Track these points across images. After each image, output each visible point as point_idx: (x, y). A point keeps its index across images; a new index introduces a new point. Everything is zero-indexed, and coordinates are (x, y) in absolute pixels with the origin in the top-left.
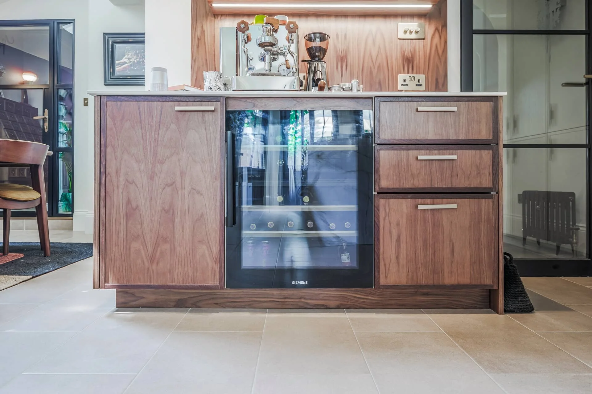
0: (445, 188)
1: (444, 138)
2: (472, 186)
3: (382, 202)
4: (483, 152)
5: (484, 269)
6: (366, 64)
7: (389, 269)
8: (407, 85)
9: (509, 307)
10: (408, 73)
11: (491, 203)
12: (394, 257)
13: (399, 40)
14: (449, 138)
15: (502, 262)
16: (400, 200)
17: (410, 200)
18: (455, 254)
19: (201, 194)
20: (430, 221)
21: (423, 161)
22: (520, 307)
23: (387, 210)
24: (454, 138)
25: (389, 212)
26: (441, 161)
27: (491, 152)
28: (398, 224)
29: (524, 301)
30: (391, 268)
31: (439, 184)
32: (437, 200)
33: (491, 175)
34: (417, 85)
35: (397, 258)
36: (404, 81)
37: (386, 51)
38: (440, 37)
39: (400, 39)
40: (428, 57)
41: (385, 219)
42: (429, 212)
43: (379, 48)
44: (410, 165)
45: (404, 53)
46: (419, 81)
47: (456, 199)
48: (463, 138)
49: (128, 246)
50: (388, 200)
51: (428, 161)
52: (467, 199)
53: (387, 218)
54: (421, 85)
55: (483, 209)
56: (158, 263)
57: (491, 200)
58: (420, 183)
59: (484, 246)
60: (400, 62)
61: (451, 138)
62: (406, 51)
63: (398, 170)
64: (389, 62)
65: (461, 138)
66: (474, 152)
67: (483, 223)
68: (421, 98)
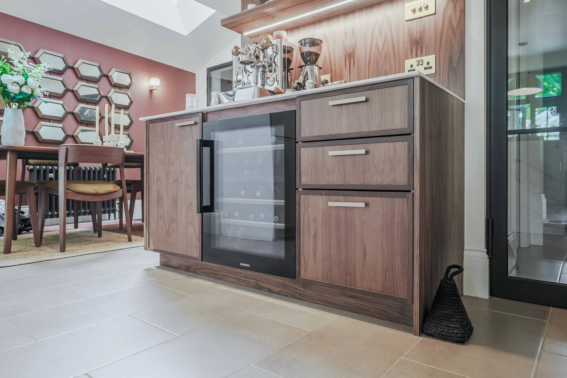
0: (357, 185)
1: (357, 131)
2: (385, 183)
3: (302, 197)
4: (397, 144)
5: (398, 278)
6: (372, 57)
7: (307, 264)
8: (414, 70)
9: (428, 330)
10: (417, 56)
11: (405, 203)
12: (311, 252)
13: (406, 23)
14: (361, 131)
15: (417, 273)
16: (317, 196)
17: (324, 196)
18: (367, 257)
19: (190, 188)
20: (343, 219)
21: (337, 157)
22: (443, 333)
23: (306, 206)
24: (367, 130)
25: (308, 208)
26: (354, 156)
27: (406, 143)
28: (315, 221)
29: (450, 327)
30: (309, 263)
31: (351, 181)
32: (350, 197)
33: (406, 170)
34: (425, 68)
35: (314, 253)
36: (412, 66)
37: (392, 37)
38: (455, 7)
39: (407, 21)
40: (439, 33)
41: (304, 213)
42: (342, 210)
43: (386, 36)
44: (326, 162)
45: (412, 35)
46: (428, 63)
47: (368, 197)
48: (376, 129)
49: (158, 223)
50: (306, 196)
51: (341, 157)
52: (379, 198)
53: (306, 213)
54: (431, 68)
55: (397, 210)
56: (170, 237)
57: (405, 199)
58: (334, 180)
59: (397, 252)
60: (408, 46)
61: (363, 131)
62: (414, 32)
63: (315, 167)
64: (396, 48)
65: (374, 130)
66: (387, 144)
67: (397, 225)
68: (334, 91)
